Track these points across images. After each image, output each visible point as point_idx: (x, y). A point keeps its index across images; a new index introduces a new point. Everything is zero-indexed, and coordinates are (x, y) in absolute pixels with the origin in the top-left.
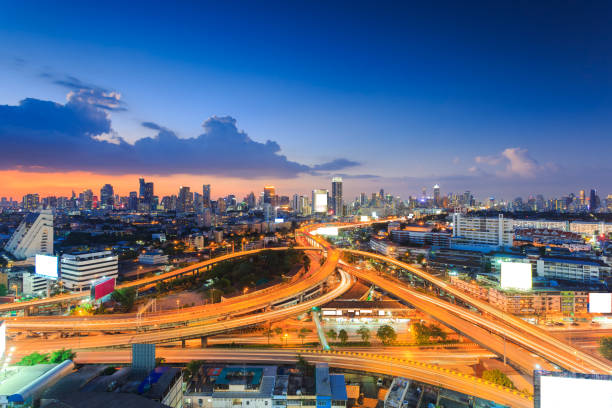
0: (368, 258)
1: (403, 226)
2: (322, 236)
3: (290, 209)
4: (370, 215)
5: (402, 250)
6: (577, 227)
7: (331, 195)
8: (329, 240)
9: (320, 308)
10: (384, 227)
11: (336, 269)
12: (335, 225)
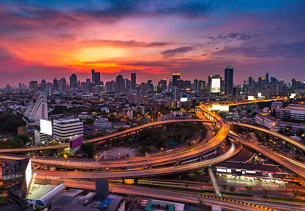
0: (253, 130)
1: (285, 104)
2: (216, 111)
4: (256, 96)
5: (284, 125)
7: (224, 79)
8: (222, 114)
9: (214, 166)
10: (268, 105)
11: (227, 138)
12: (227, 104)
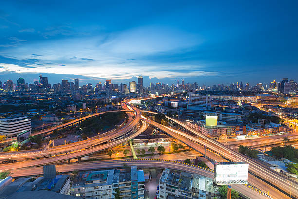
0: (154, 115)
1: (169, 98)
2: (134, 104)
3: (119, 90)
4: (155, 93)
6: (235, 98)
7: (137, 84)
9: (133, 139)
11: (140, 120)
12: (140, 99)
